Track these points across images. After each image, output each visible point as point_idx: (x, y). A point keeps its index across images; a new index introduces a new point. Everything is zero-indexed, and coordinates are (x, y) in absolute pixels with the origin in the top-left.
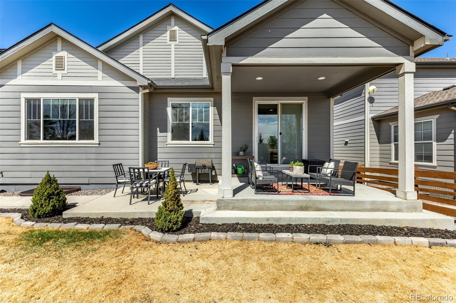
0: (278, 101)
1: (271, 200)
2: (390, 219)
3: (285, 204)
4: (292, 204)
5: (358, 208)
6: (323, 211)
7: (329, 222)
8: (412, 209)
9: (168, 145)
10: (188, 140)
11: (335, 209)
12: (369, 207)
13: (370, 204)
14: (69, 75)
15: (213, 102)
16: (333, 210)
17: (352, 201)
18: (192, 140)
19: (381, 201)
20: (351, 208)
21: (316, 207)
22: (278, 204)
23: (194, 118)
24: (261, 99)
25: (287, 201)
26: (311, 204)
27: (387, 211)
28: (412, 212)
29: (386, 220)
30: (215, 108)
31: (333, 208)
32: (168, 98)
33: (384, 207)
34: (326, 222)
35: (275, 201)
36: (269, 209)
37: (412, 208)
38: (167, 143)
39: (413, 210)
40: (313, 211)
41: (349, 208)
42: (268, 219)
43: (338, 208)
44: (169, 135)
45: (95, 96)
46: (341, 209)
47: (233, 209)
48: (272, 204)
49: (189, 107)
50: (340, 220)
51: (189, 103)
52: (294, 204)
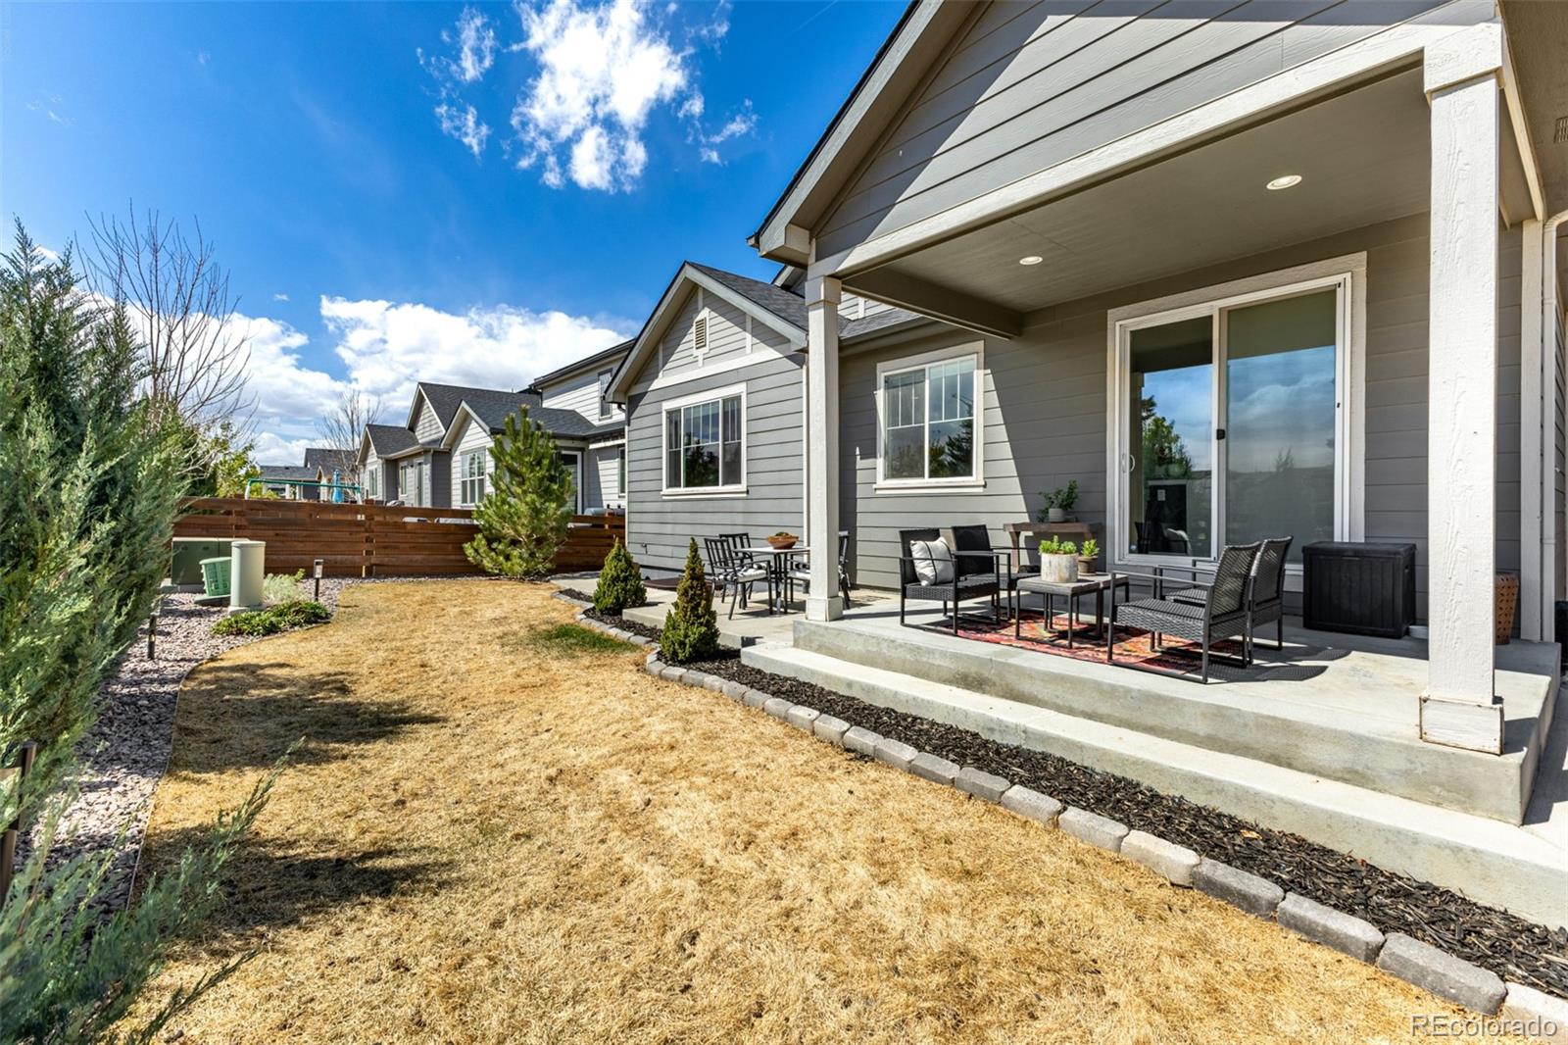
0: (1208, 305)
1: (893, 641)
2: (1211, 780)
3: (925, 659)
4: (941, 663)
5: (1151, 721)
6: (1027, 702)
7: (991, 730)
8: (1438, 790)
9: (878, 492)
10: (923, 476)
11: (1067, 704)
12: (1202, 728)
13: (1204, 715)
14: (713, 353)
15: (982, 354)
16: (1059, 709)
17: (1128, 691)
18: (931, 476)
19: (1257, 716)
20: (1125, 715)
21: (1007, 684)
22: (908, 657)
23: (935, 408)
24: (1135, 313)
25: (930, 652)
26: (993, 671)
27: (1290, 766)
28: (1438, 804)
29: (1196, 780)
30: (989, 371)
31: (1059, 702)
32: (879, 365)
33: (1275, 742)
34: (983, 728)
35: (901, 646)
36: (888, 665)
37: (1441, 785)
38: (875, 486)
39: (1444, 793)
40: (998, 695)
41: (1117, 715)
42: (850, 684)
43: (1075, 705)
44: (880, 463)
45: (740, 389)
46: (1089, 711)
47: (820, 649)
48: (893, 654)
49: (924, 381)
50: (1024, 732)
51: (924, 370)
52: (946, 663)
